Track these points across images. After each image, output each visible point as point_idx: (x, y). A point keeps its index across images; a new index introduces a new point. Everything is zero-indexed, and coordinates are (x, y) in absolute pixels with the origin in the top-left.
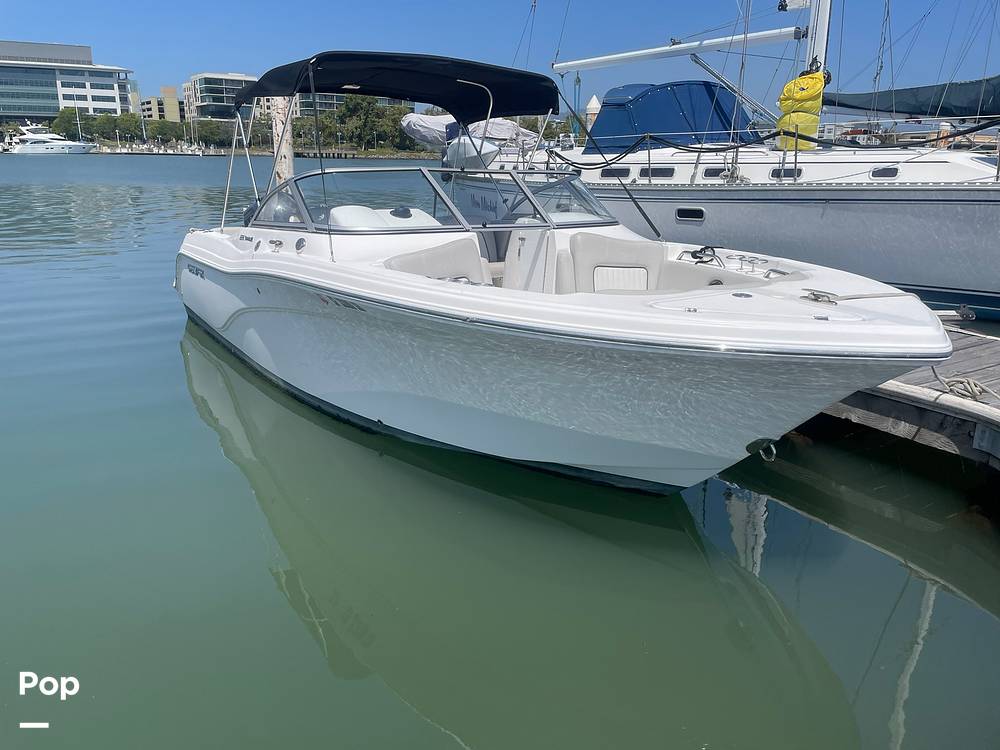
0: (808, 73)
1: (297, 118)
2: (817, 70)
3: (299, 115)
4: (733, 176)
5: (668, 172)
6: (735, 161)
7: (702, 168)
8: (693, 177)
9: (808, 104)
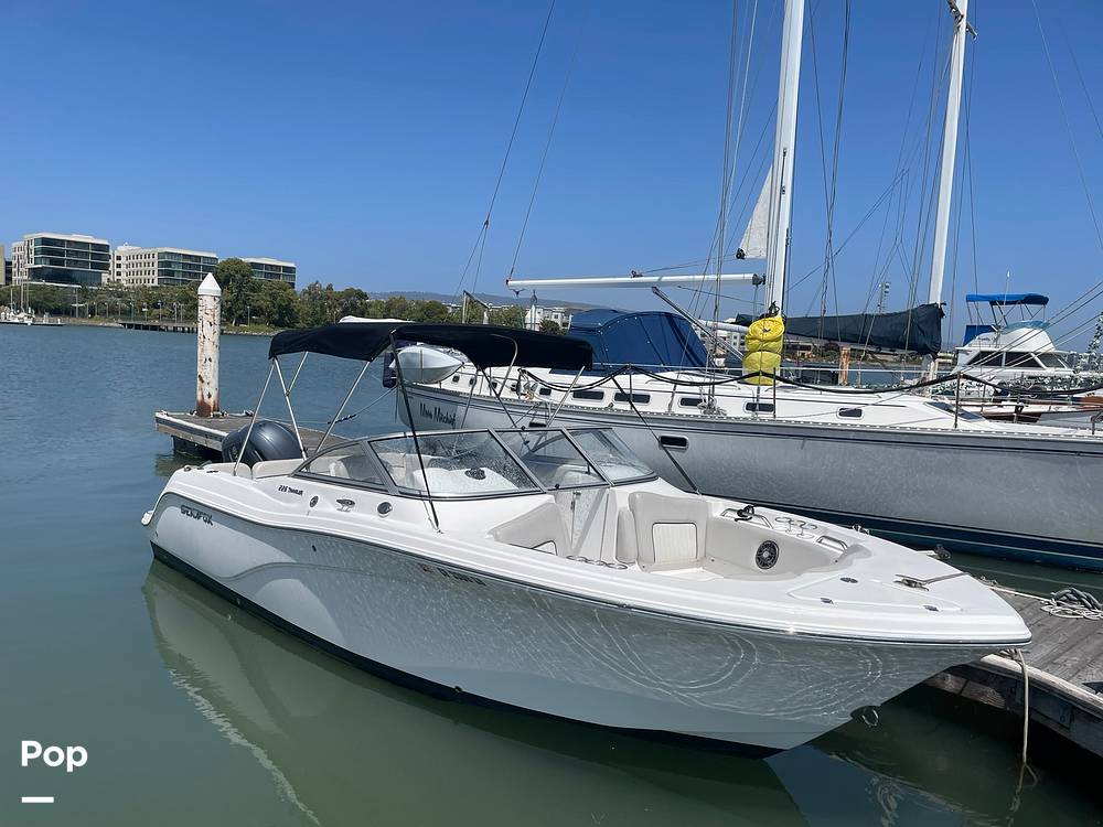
0: (768, 316)
1: (153, 287)
2: (776, 313)
3: (156, 284)
4: (710, 408)
5: (645, 399)
6: (711, 394)
7: (678, 397)
8: (670, 405)
9: (772, 345)
